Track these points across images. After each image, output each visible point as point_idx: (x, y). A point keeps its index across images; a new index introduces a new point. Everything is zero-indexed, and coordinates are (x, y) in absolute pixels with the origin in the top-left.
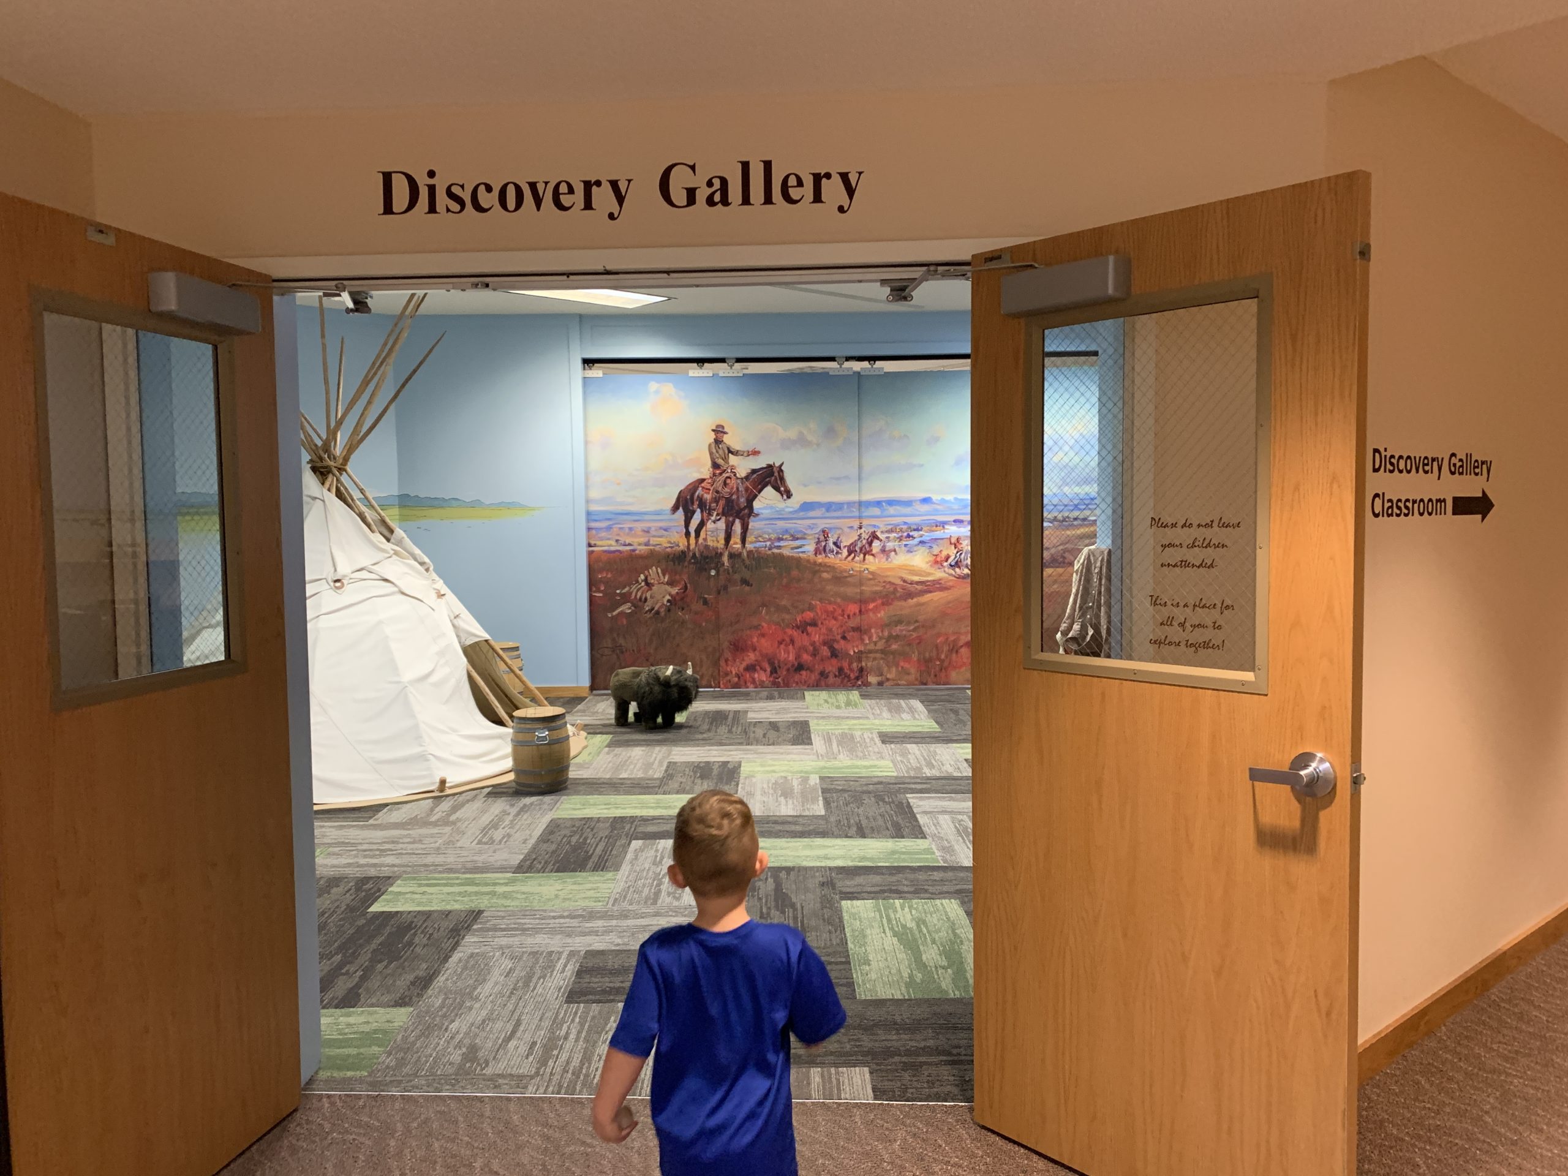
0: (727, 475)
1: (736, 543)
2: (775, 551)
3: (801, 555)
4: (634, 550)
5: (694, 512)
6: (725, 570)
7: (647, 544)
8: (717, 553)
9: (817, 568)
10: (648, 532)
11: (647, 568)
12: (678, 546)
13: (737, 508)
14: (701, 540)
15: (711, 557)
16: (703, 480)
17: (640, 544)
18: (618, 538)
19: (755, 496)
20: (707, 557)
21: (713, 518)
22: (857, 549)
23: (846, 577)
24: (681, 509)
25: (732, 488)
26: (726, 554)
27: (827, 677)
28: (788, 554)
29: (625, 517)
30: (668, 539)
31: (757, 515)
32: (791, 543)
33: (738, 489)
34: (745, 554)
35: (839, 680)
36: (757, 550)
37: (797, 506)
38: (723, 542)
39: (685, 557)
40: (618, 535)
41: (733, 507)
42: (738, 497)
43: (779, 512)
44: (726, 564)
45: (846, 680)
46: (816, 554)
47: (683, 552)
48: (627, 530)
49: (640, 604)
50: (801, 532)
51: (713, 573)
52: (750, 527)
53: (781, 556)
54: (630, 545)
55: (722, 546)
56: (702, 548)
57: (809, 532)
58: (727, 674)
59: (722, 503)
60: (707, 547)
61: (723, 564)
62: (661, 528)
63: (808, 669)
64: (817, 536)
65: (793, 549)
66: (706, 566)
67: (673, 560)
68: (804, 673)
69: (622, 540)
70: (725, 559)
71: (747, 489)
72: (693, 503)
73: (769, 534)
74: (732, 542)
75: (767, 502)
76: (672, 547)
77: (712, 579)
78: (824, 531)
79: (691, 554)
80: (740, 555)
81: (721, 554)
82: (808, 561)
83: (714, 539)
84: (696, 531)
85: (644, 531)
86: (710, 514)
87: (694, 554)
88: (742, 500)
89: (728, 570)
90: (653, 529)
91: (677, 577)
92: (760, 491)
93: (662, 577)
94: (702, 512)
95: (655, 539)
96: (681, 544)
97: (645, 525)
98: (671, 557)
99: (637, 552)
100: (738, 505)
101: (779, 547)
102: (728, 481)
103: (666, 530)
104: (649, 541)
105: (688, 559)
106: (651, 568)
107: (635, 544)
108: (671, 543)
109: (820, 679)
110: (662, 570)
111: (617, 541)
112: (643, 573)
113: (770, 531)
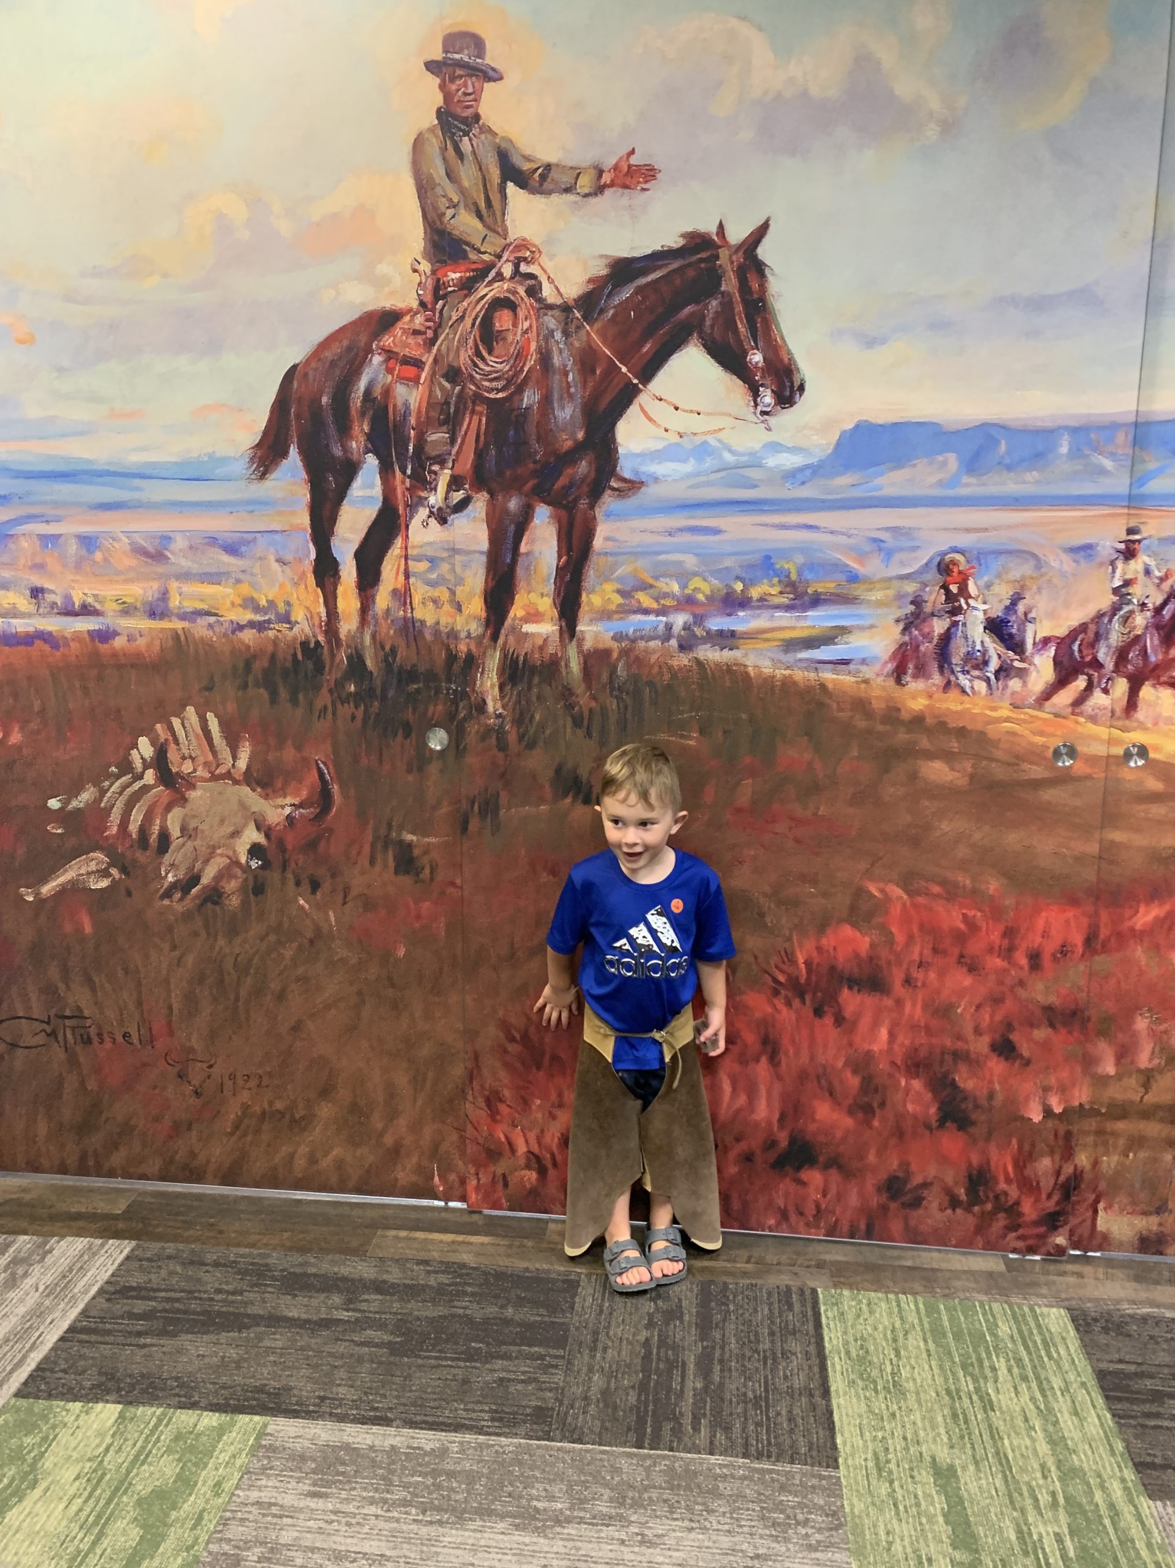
0: (498, 290)
1: (534, 616)
2: (710, 654)
3: (828, 676)
4: (105, 636)
5: (350, 470)
6: (488, 731)
7: (156, 610)
8: (452, 657)
9: (902, 736)
10: (158, 556)
11: (164, 711)
12: (286, 618)
13: (539, 451)
14: (383, 599)
15: (431, 676)
16: (387, 319)
17: (127, 610)
18: (38, 581)
19: (627, 396)
20: (411, 675)
21: (436, 499)
22: (1105, 654)
23: (1037, 784)
24: (293, 452)
25: (521, 355)
26: (493, 662)
27: (917, 1203)
28: (767, 670)
29: (64, 490)
30: (245, 589)
31: (633, 486)
32: (783, 618)
33: (545, 358)
34: (575, 666)
35: (966, 1220)
36: (629, 646)
37: (822, 444)
38: (476, 606)
39: (320, 668)
40: (39, 567)
41: (521, 443)
42: (546, 401)
43: (735, 473)
44: (493, 705)
45: (1001, 1221)
46: (899, 674)
47: (310, 650)
48: (73, 548)
49: (141, 857)
50: (837, 567)
51: (437, 741)
52: (598, 543)
53: (736, 675)
54: (86, 610)
55: (476, 628)
56: (388, 632)
57: (873, 568)
58: (493, 1154)
59: (473, 424)
60: (410, 629)
61: (481, 707)
62: (212, 541)
63: (835, 1163)
64: (911, 588)
65: (791, 645)
66: (409, 715)
67: (268, 681)
68: (814, 1177)
69: (56, 589)
70: (489, 683)
71: (587, 360)
72: (344, 430)
73: (684, 577)
74: (517, 611)
75: (678, 422)
76: (260, 627)
77: (434, 768)
78: (945, 568)
79: (343, 656)
80: (552, 668)
81: (471, 663)
82: (861, 705)
83: (443, 593)
84: (359, 555)
85: (140, 551)
86: (422, 481)
87: (357, 661)
88: (566, 413)
89: (500, 733)
90: (180, 543)
91: (289, 754)
92: (649, 371)
93: (225, 753)
94: (386, 470)
95: (187, 588)
96: (298, 615)
97: (147, 526)
98: (259, 666)
99: (119, 642)
100: (545, 435)
101: (727, 639)
102: (503, 321)
103: (232, 549)
104: (164, 595)
105: (331, 677)
106: (179, 713)
107: (111, 607)
108: (257, 609)
109: (884, 1209)
110: (224, 725)
111: (36, 593)
112: (149, 732)
113: (690, 561)
